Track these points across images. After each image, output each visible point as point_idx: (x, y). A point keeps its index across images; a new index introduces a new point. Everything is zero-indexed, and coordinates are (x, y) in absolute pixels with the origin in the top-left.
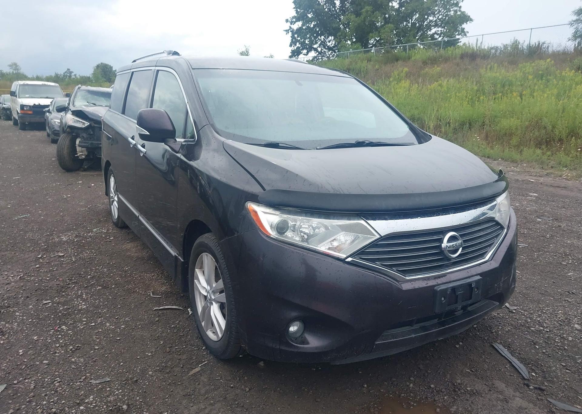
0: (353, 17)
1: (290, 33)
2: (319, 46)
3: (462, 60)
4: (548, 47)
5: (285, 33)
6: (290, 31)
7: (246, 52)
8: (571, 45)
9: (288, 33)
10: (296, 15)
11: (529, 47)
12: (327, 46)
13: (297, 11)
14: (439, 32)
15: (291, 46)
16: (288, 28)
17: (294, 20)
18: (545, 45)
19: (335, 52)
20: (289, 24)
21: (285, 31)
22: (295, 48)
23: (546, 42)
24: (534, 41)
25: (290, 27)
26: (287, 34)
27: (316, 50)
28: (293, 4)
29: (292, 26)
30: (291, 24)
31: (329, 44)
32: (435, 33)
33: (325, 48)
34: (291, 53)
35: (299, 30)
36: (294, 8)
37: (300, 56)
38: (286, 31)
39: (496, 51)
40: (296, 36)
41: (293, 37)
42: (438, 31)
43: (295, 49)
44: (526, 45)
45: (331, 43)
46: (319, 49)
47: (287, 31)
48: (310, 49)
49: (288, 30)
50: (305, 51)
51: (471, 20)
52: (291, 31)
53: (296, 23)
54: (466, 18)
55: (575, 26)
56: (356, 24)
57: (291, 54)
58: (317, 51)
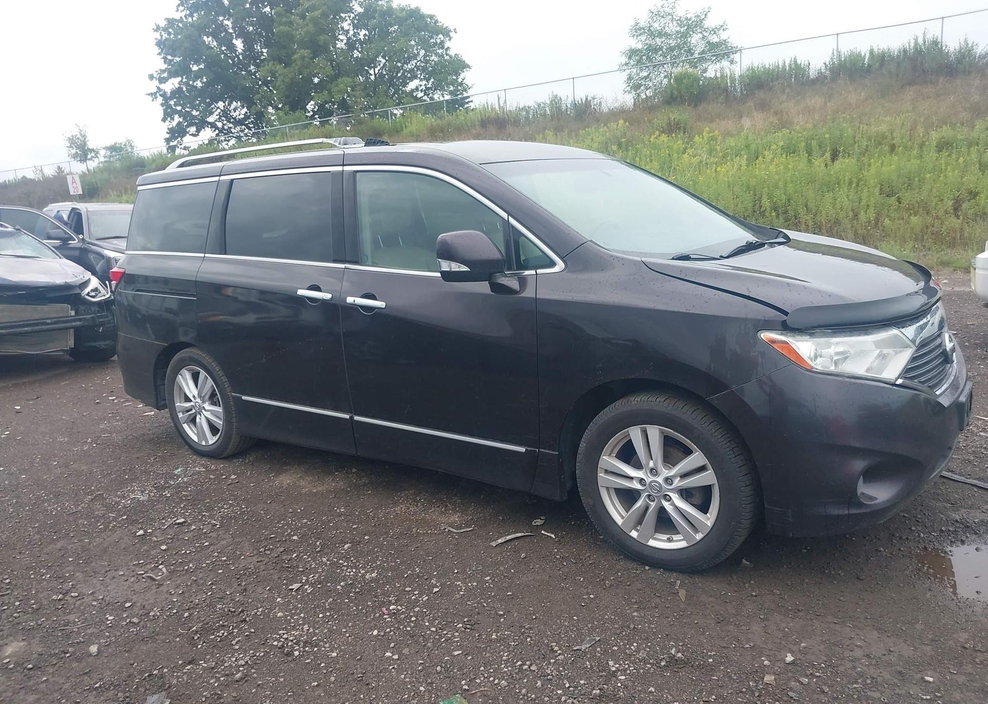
0: (279, 68)
1: (160, 100)
2: (220, 119)
3: (484, 129)
4: (600, 102)
5: (150, 98)
6: (158, 94)
7: (81, 134)
8: (628, 100)
9: (156, 98)
10: (166, 66)
11: (575, 104)
12: (233, 118)
13: (165, 59)
14: (423, 87)
15: (164, 120)
16: (155, 90)
17: (165, 75)
18: (595, 100)
19: (249, 129)
20: (156, 83)
21: (149, 95)
22: (174, 123)
23: (597, 97)
24: (580, 96)
25: (158, 88)
26: (153, 100)
27: (213, 125)
28: (157, 48)
29: (162, 86)
30: (160, 82)
31: (235, 114)
32: (417, 89)
33: (229, 121)
34: (167, 133)
35: (177, 93)
36: (159, 54)
37: (184, 139)
38: (151, 94)
39: (528, 112)
40: (172, 103)
41: (165, 104)
42: (421, 85)
43: (174, 126)
44: (570, 102)
45: (237, 113)
46: (219, 125)
47: (153, 95)
48: (202, 124)
49: (155, 93)
50: (193, 129)
51: (468, 66)
52: (160, 95)
53: (170, 81)
54: (459, 65)
55: (628, 72)
56: (287, 80)
57: (168, 136)
58: (217, 128)
